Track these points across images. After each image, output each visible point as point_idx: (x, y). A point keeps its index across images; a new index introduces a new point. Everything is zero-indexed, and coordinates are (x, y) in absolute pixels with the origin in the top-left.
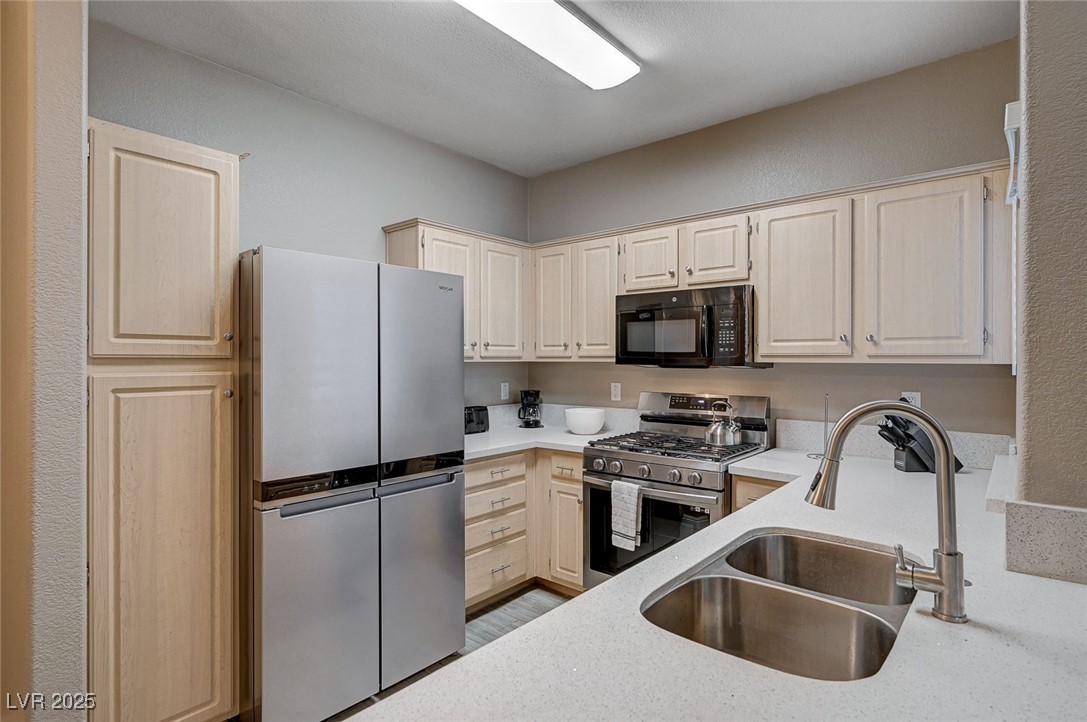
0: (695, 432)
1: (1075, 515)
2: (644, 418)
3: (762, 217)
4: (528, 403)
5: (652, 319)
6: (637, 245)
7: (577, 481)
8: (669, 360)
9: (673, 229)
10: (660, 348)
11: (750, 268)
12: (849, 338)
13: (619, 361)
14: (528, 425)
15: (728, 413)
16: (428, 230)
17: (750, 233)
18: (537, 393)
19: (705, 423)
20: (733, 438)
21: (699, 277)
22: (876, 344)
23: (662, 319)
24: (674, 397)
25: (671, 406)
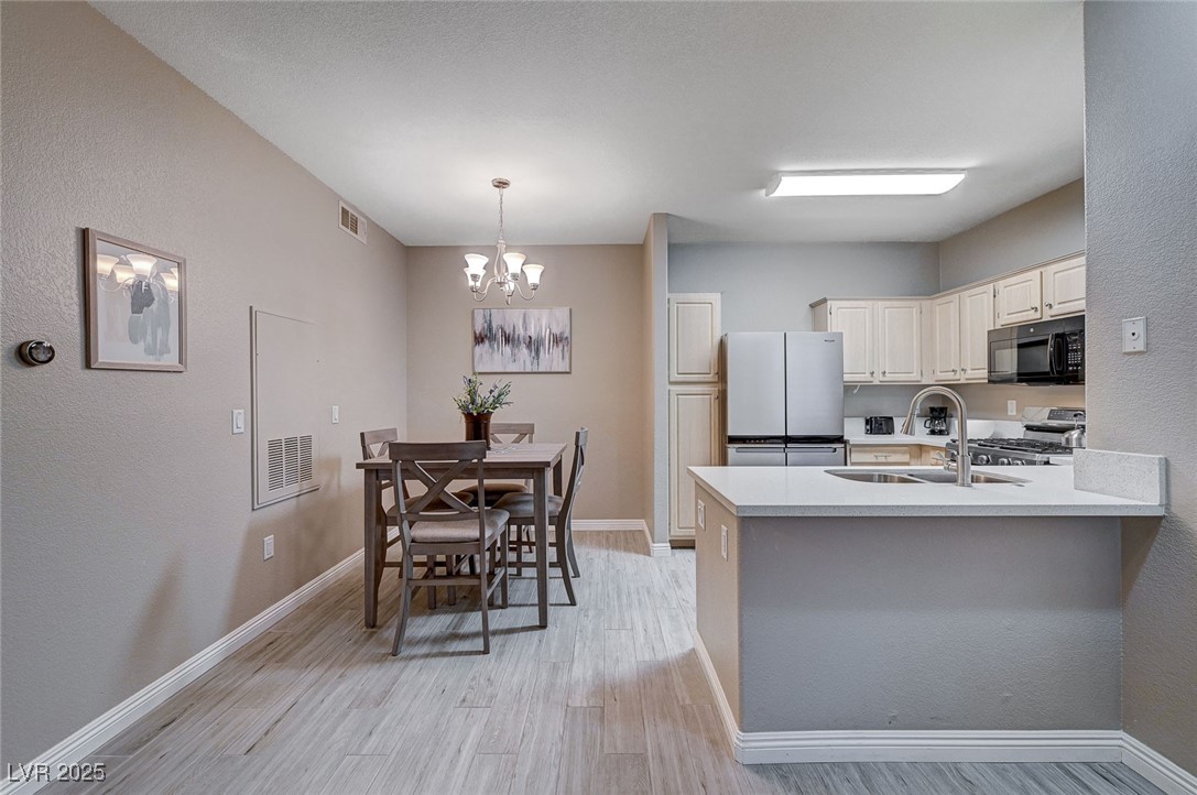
1: (1104, 454)
2: (1029, 428)
6: (1008, 288)
9: (1038, 272)
14: (933, 433)
16: (834, 302)
18: (948, 409)
21: (1057, 310)
24: (1053, 410)
25: (1048, 419)
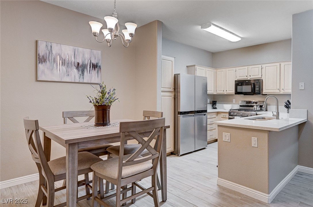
0: (251, 108)
2: (240, 106)
3: (264, 66)
4: (214, 103)
5: (242, 85)
6: (240, 70)
7: (227, 118)
8: (246, 94)
9: (247, 67)
10: (243, 91)
11: (262, 76)
12: (279, 89)
13: (235, 94)
14: (214, 108)
15: (258, 104)
16: (197, 67)
17: (262, 69)
18: (216, 101)
19: (252, 106)
20: (259, 108)
21: (252, 77)
22: (284, 90)
23: (244, 85)
24: (247, 101)
25: (246, 103)
